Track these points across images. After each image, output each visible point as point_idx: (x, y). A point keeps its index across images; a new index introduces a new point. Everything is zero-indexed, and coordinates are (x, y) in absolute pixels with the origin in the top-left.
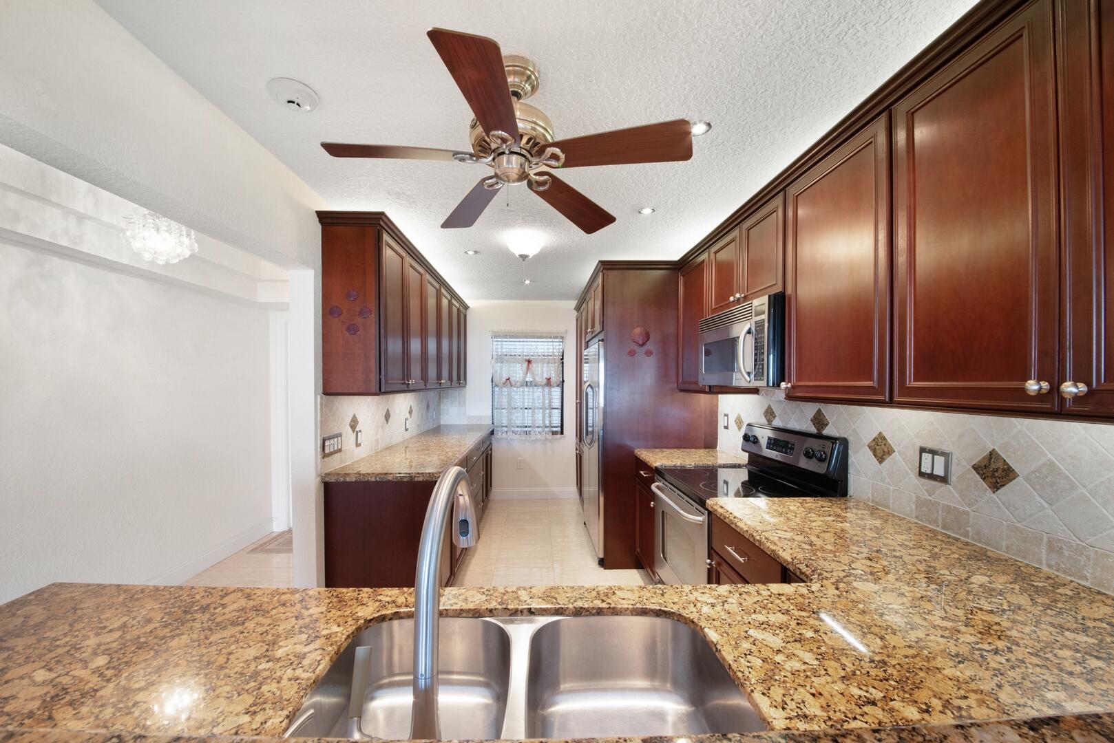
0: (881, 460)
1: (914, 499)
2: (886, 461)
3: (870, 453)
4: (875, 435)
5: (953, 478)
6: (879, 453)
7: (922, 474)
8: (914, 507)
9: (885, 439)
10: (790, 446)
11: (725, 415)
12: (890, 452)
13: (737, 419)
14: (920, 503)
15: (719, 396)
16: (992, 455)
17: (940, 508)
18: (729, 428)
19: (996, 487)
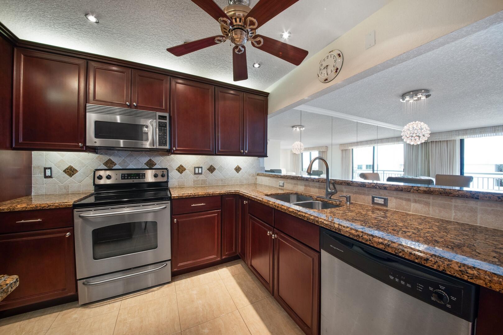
0: (181, 173)
1: (193, 181)
2: (183, 173)
3: (177, 172)
4: (179, 165)
5: (203, 173)
6: (181, 171)
7: (195, 174)
8: (193, 183)
9: (183, 166)
10: (141, 175)
11: (45, 169)
12: (185, 169)
13: (67, 169)
14: (194, 181)
15: (34, 153)
16: (211, 166)
17: (200, 181)
18: (53, 175)
19: (212, 172)
